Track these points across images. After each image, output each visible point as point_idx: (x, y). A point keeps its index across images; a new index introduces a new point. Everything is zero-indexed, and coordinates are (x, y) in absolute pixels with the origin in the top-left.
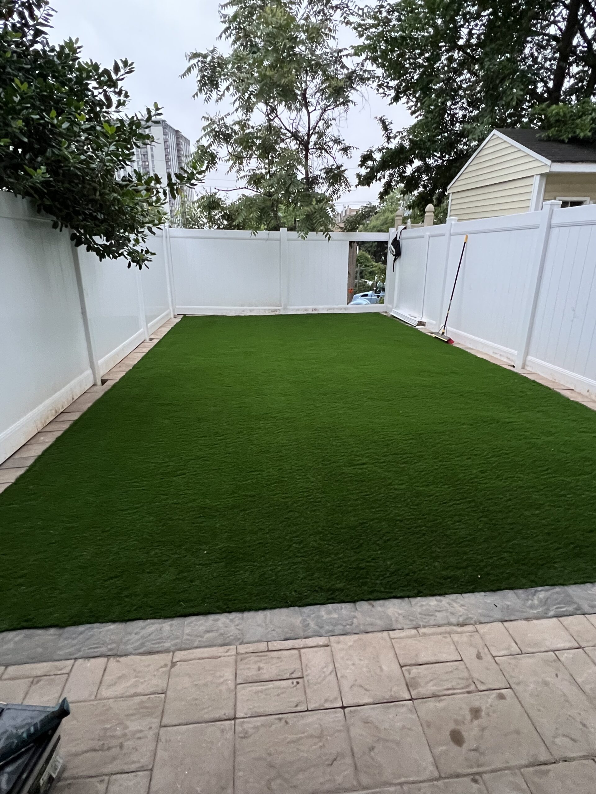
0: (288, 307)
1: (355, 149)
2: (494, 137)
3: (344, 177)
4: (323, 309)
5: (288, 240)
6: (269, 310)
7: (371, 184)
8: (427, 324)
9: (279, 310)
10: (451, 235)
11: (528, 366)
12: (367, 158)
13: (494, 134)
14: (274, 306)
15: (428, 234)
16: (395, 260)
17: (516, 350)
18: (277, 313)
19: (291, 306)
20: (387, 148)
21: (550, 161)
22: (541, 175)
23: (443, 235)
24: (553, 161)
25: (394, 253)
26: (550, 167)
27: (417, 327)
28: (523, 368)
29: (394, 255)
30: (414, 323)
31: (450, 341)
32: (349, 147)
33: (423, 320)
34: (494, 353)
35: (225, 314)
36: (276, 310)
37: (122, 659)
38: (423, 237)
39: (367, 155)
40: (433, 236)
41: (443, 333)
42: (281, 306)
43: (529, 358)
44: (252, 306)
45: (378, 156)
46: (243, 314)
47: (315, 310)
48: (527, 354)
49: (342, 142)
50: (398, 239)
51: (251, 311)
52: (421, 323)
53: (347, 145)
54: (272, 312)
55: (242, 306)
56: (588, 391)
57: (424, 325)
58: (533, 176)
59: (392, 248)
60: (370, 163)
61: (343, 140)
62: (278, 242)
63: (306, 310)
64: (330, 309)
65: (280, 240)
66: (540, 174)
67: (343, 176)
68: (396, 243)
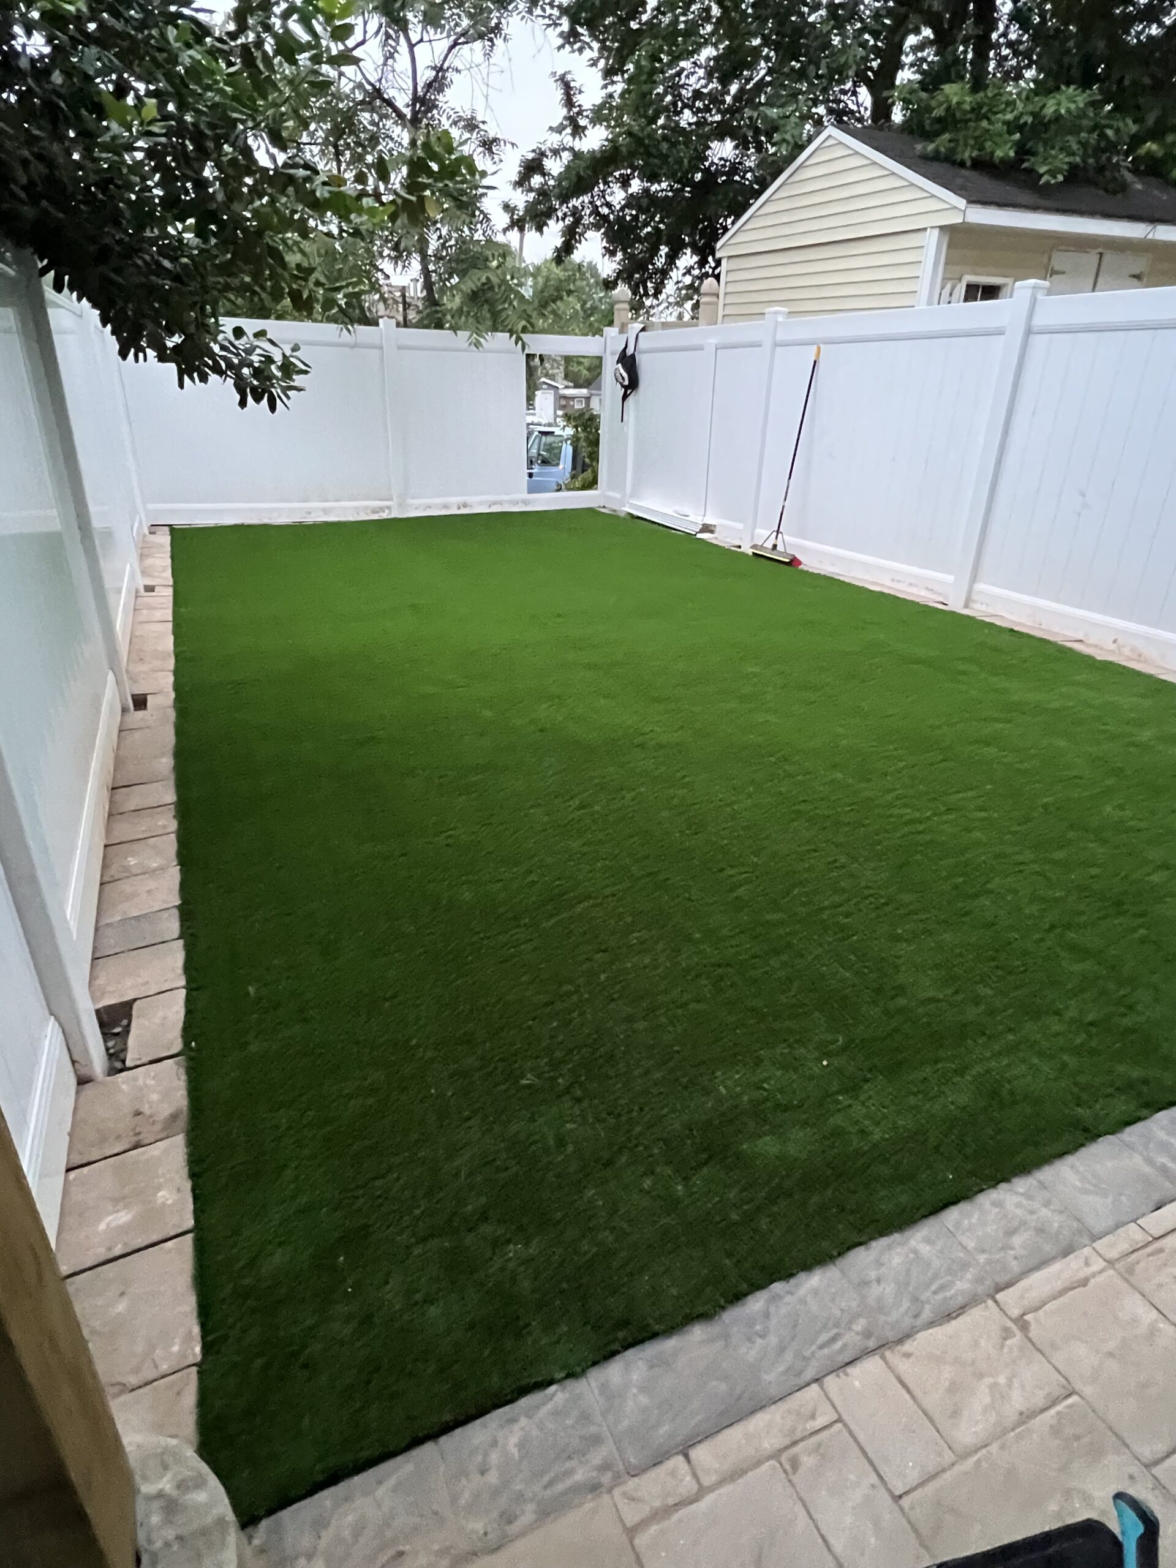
0: (410, 501)
1: (509, 146)
2: (830, 142)
3: (482, 212)
4: (481, 503)
5: (399, 348)
6: (366, 508)
7: (545, 228)
8: (717, 530)
9: (389, 508)
10: (776, 345)
11: (976, 602)
12: (533, 166)
13: (830, 136)
14: (375, 499)
15: (713, 341)
16: (625, 397)
17: (949, 572)
18: (385, 515)
19: (413, 498)
20: (571, 149)
21: (964, 201)
22: (942, 228)
23: (758, 345)
24: (970, 202)
25: (626, 383)
26: (964, 212)
27: (699, 536)
28: (966, 606)
29: (623, 386)
30: (692, 529)
31: (794, 562)
32: (495, 140)
33: (709, 521)
34: (893, 580)
35: (266, 521)
36: (382, 509)
37: (907, 1347)
38: (700, 348)
39: (533, 160)
40: (725, 347)
41: (775, 546)
42: (391, 499)
43: (979, 586)
44: (327, 501)
45: (555, 166)
46: (310, 519)
47: (465, 506)
48: (974, 579)
49: (481, 125)
50: (630, 351)
51: (326, 511)
52: (707, 528)
53: (491, 135)
54: (374, 512)
55: (304, 501)
56: (1115, 642)
57: (712, 532)
58: (925, 229)
59: (622, 371)
60: (537, 180)
61: (484, 122)
62: (376, 351)
63: (446, 507)
64: (495, 503)
65: (381, 348)
66: (940, 227)
67: (479, 208)
68: (628, 361)
